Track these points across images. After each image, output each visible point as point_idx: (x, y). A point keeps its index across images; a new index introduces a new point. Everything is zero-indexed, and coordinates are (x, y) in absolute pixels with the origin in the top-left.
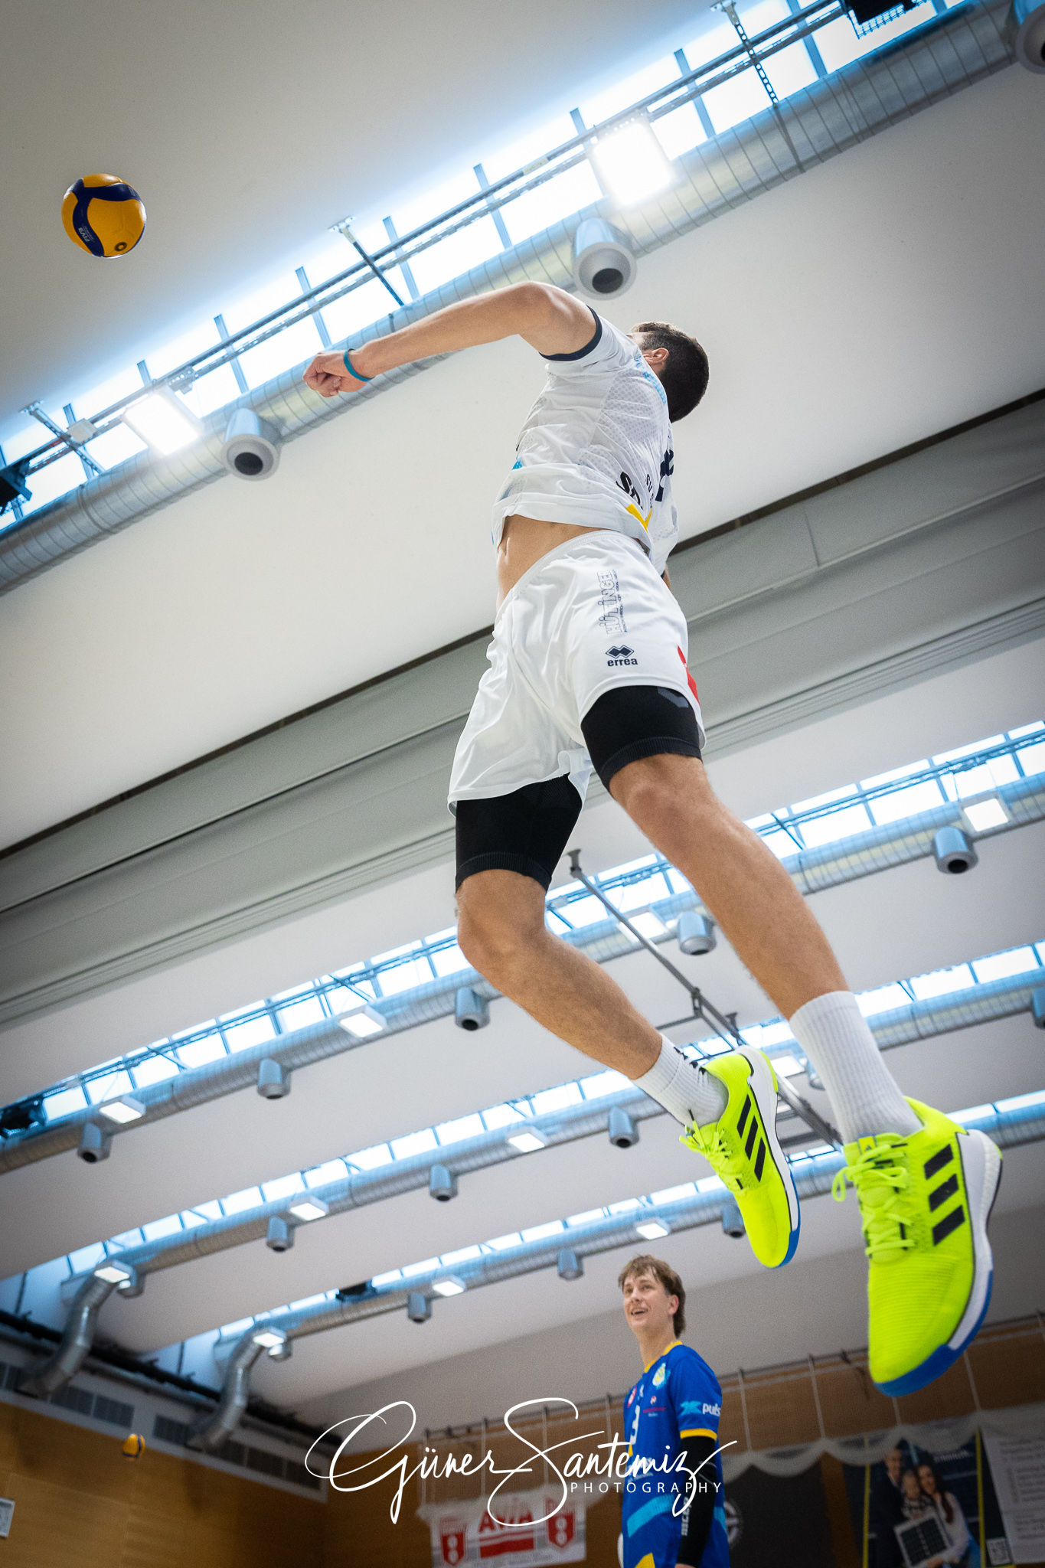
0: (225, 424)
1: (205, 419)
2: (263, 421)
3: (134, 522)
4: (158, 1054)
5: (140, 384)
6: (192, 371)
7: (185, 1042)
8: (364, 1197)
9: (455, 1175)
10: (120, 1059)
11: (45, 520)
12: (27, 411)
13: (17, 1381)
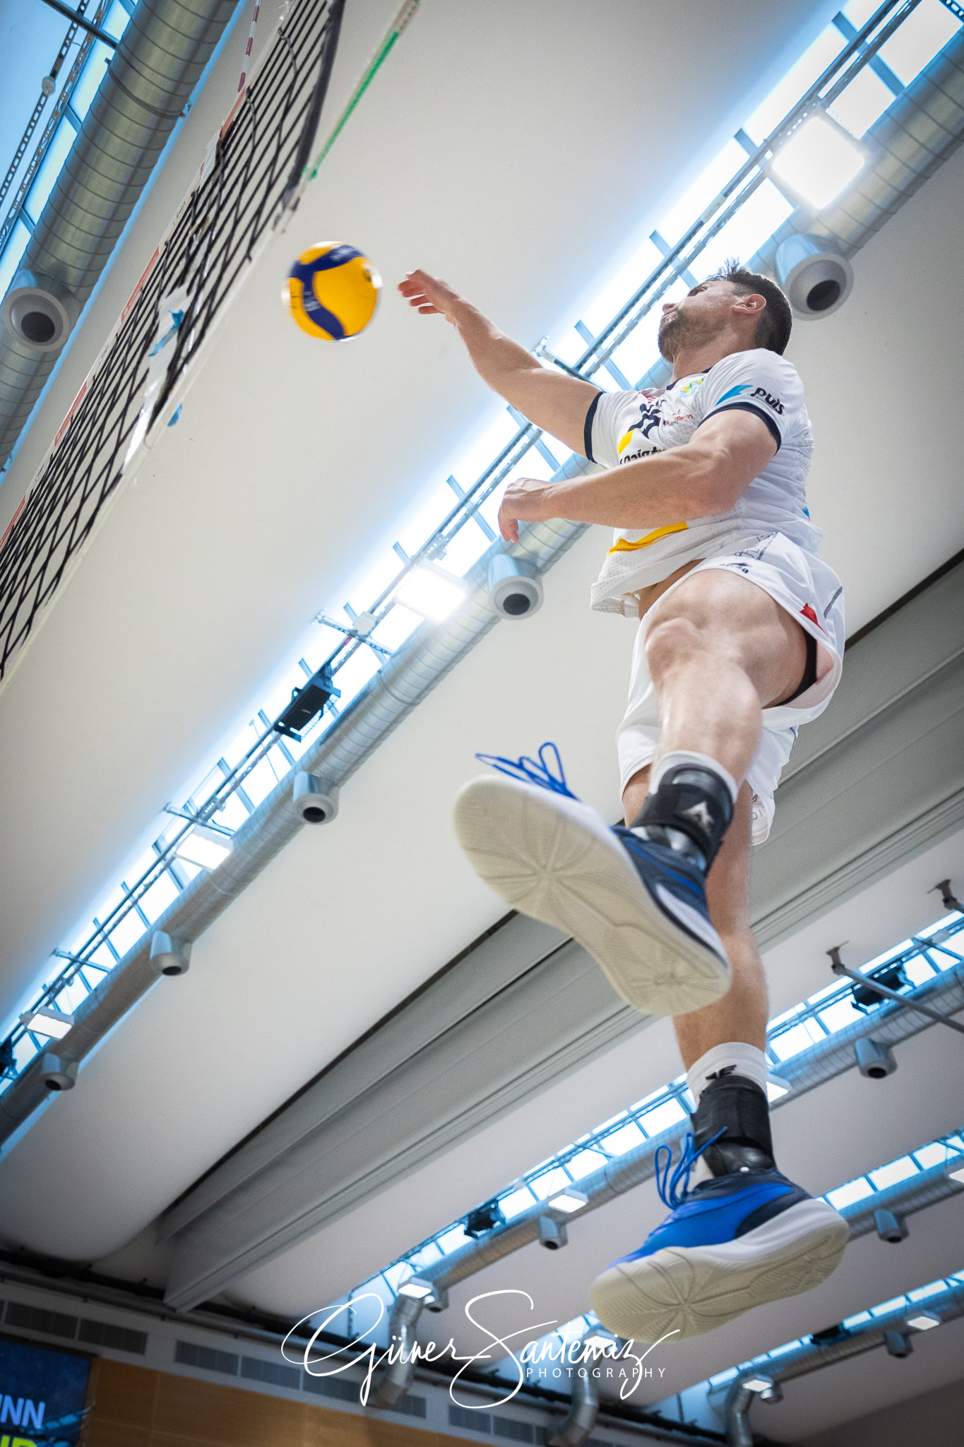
0: (485, 575)
1: (466, 577)
2: (517, 560)
3: (431, 690)
4: (585, 1149)
5: (401, 565)
6: (442, 536)
7: (606, 1134)
10: (552, 1158)
11: (358, 710)
12: (316, 621)
13: (544, 1437)
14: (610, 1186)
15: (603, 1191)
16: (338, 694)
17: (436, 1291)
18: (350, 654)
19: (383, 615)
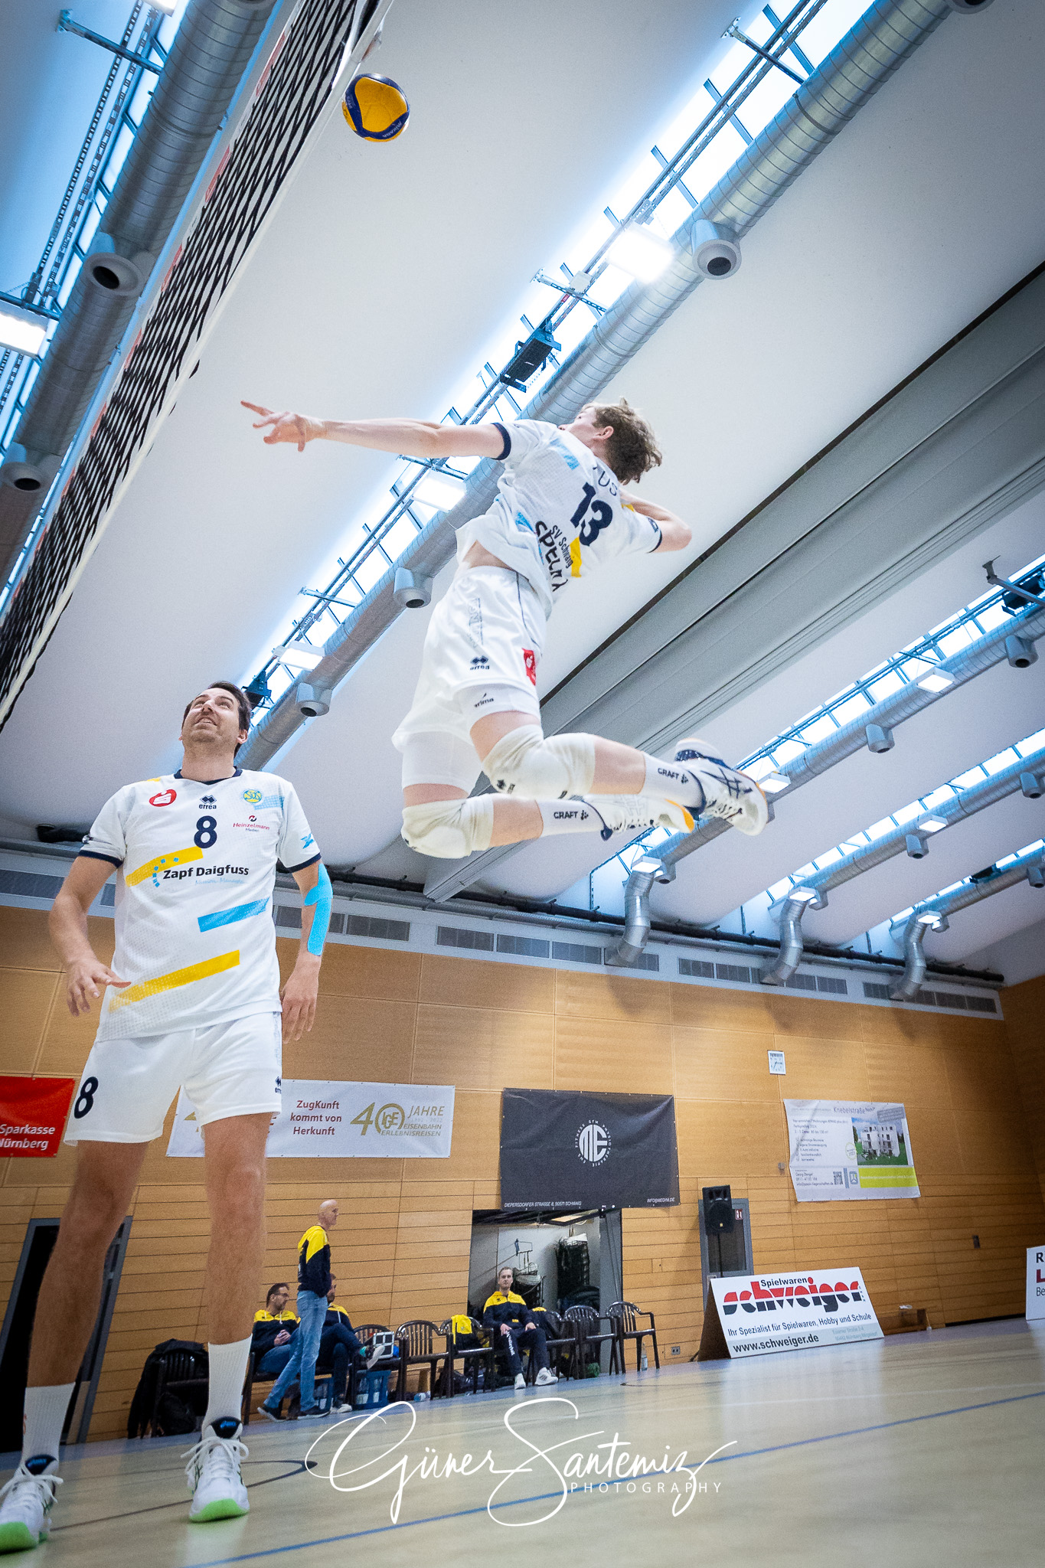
0: (688, 239)
1: (672, 240)
4: (786, 739)
5: (612, 229)
6: (648, 203)
7: (805, 726)
8: (973, 807)
10: (760, 748)
11: (578, 361)
12: (536, 280)
13: (759, 977)
14: (808, 769)
15: (804, 773)
16: (559, 348)
17: (664, 867)
18: (569, 310)
19: (599, 273)
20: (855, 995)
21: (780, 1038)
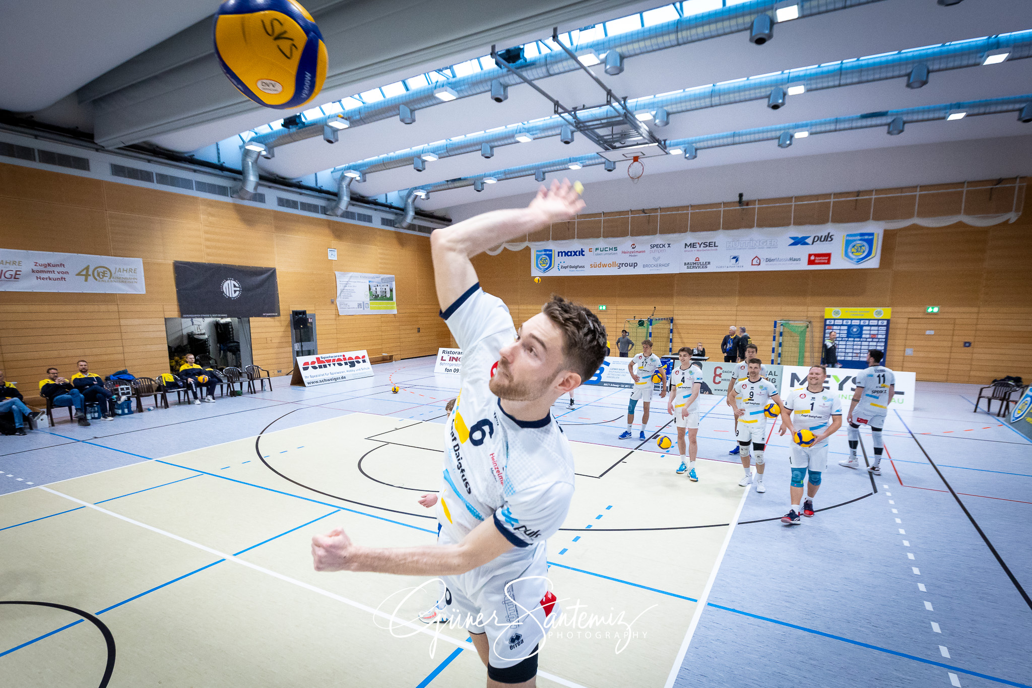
8: (453, 153)
9: (492, 148)
13: (324, 211)
14: (362, 118)
15: (358, 120)
17: (267, 150)
20: (376, 223)
21: (334, 243)
